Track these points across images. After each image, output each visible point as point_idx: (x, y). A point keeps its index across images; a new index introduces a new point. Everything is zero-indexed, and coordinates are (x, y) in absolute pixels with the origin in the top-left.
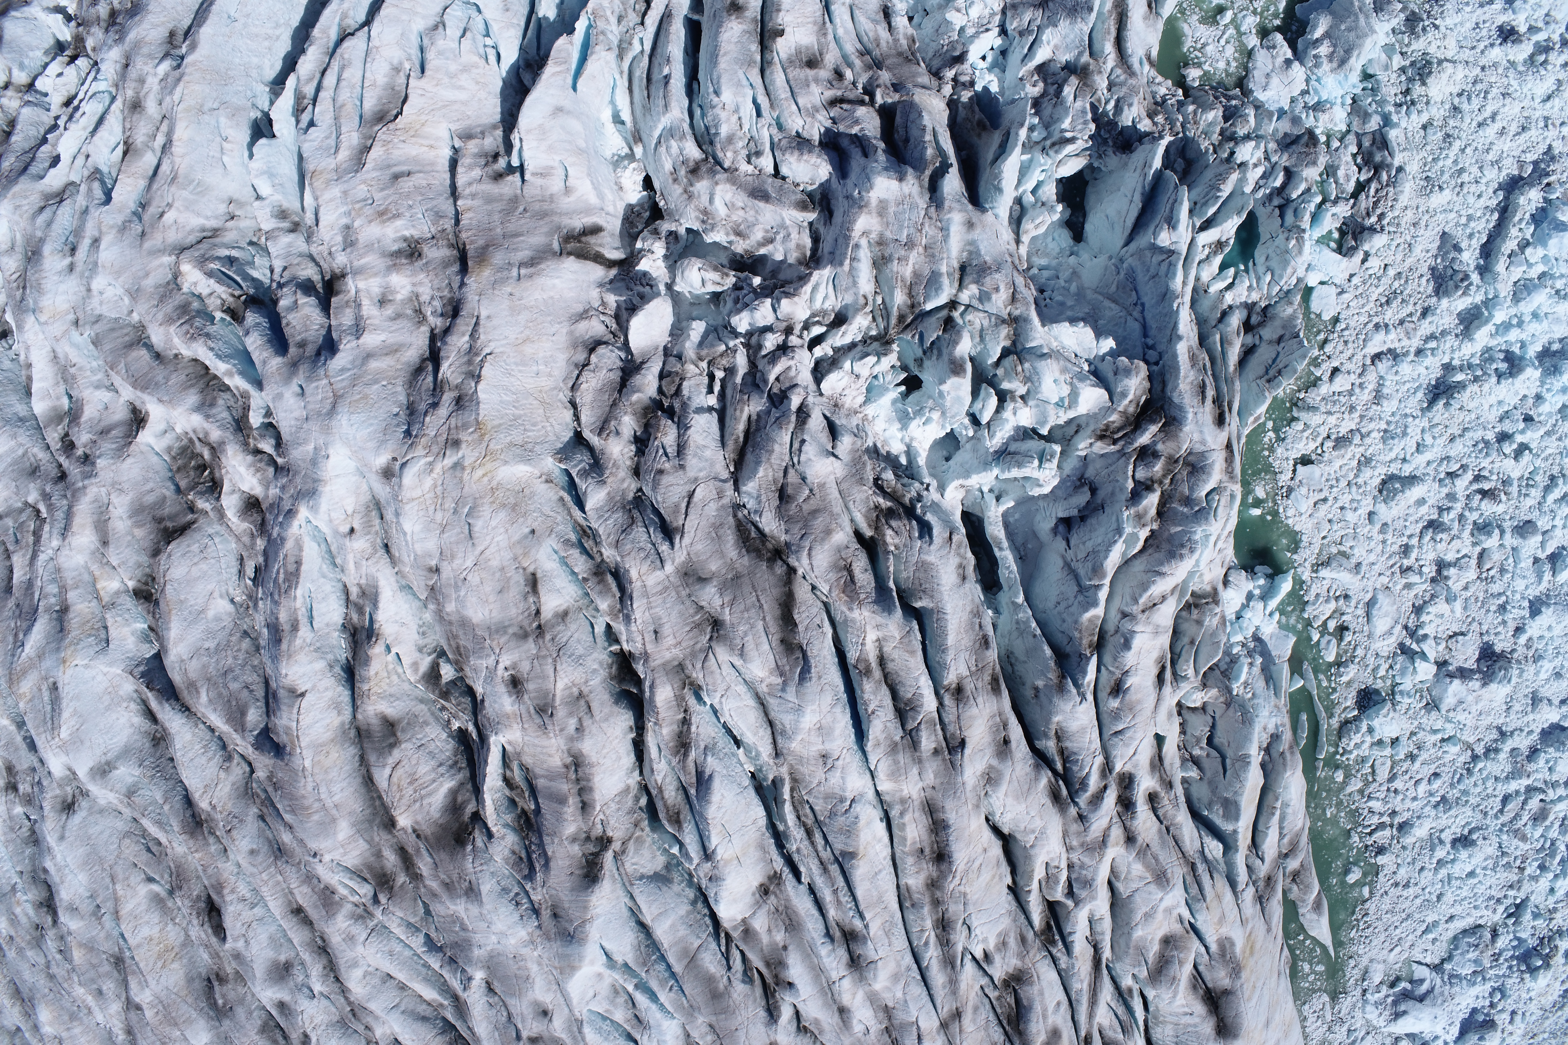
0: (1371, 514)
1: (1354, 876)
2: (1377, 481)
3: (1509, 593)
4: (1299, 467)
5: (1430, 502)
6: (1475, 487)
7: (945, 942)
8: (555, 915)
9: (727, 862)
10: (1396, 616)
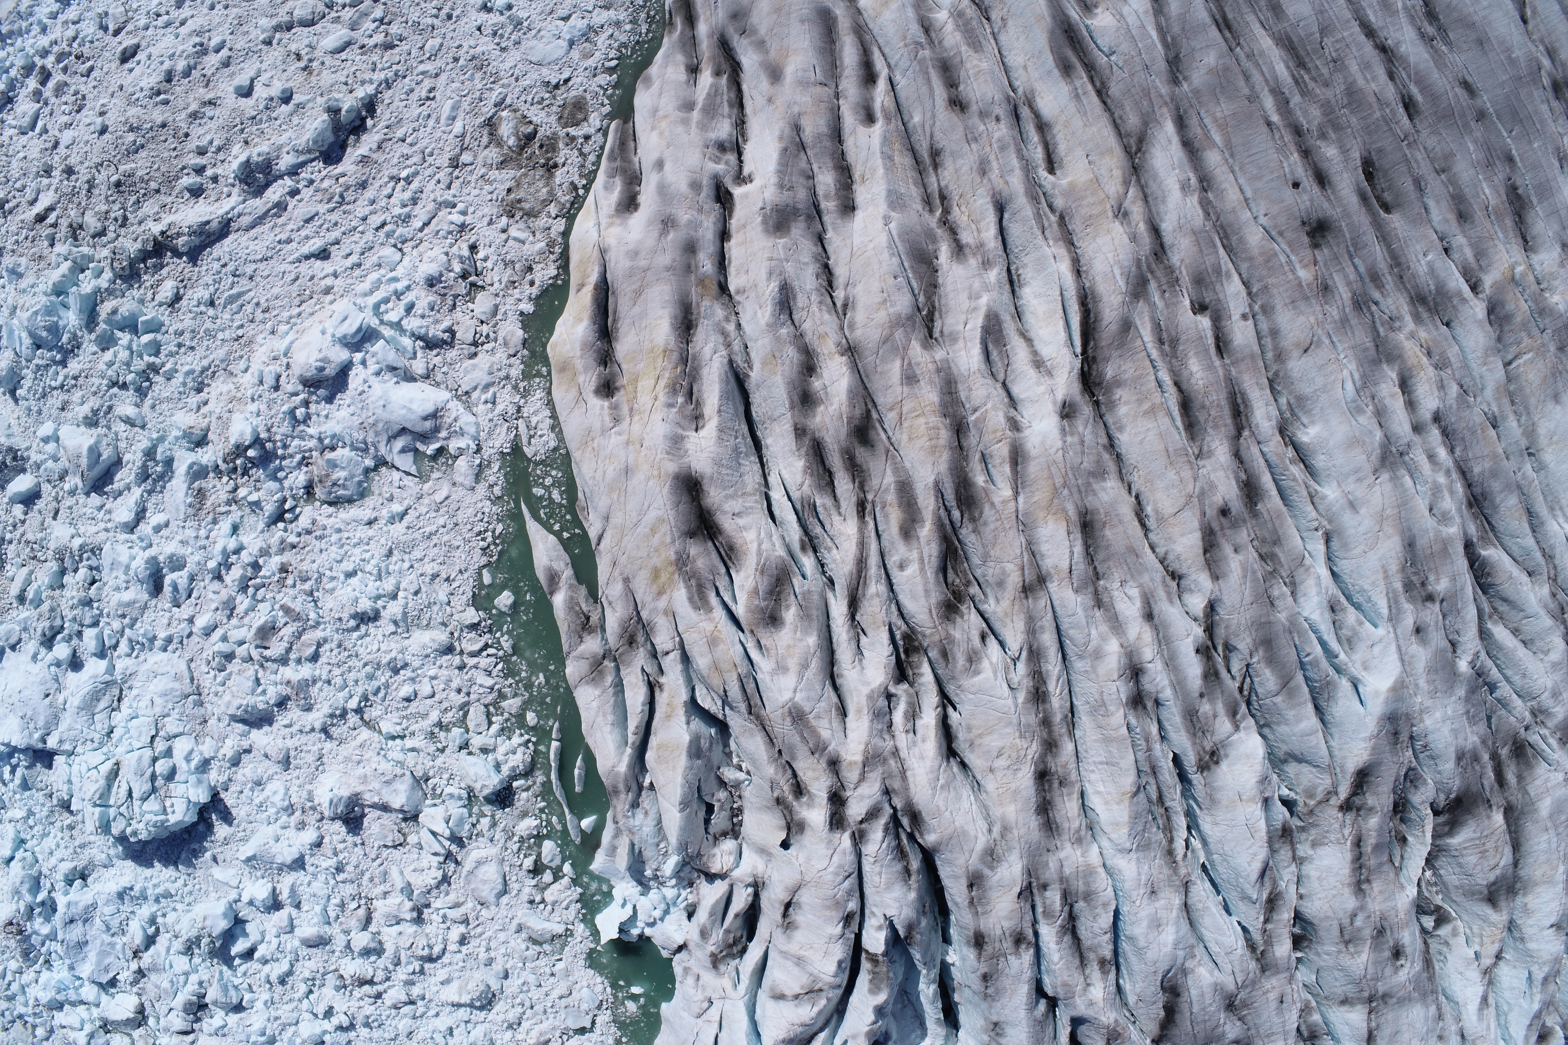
0: (506, 976)
1: (505, 599)
2: (499, 1007)
3: (332, 882)
4: (588, 1026)
5: (433, 980)
6: (380, 988)
7: (1038, 678)
8: (1396, 734)
9: (1252, 800)
10: (471, 877)
